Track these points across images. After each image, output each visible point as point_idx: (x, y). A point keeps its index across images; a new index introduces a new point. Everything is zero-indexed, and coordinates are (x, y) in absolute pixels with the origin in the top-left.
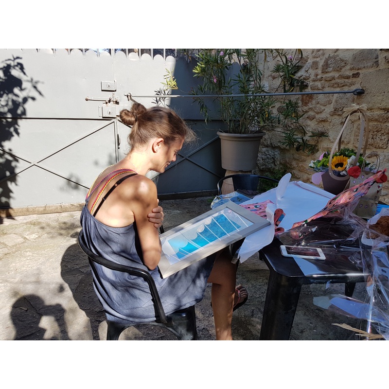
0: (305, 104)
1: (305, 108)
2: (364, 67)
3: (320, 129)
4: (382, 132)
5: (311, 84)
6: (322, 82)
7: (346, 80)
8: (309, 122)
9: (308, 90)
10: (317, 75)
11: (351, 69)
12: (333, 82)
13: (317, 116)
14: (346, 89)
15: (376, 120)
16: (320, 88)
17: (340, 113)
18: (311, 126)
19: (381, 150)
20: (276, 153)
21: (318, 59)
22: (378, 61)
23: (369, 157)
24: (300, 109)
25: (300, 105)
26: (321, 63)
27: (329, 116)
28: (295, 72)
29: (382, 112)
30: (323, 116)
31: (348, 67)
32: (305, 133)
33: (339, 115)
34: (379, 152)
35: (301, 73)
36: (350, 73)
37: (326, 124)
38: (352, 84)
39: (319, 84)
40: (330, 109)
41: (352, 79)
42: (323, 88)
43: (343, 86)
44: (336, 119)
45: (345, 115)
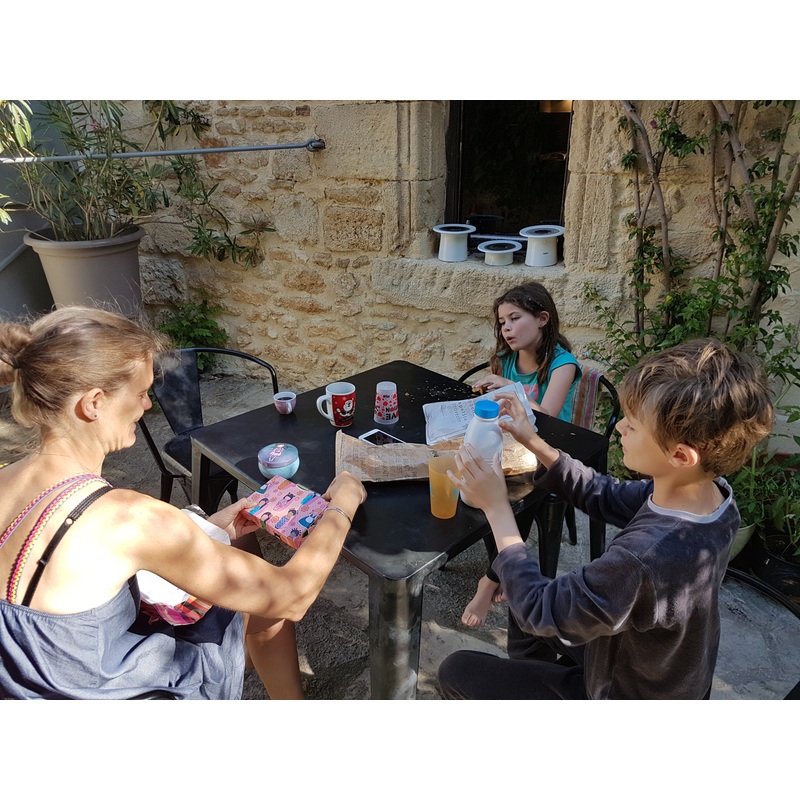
0: (213, 162)
1: (215, 172)
3: (256, 216)
4: (370, 221)
5: (215, 120)
6: (239, 118)
7: (287, 120)
8: (230, 202)
9: (213, 133)
10: (224, 103)
12: (261, 120)
13: (245, 189)
14: (290, 137)
15: (355, 200)
16: (238, 131)
17: (289, 184)
18: (237, 210)
19: (372, 253)
20: (174, 267)
23: (356, 267)
24: (203, 173)
25: (201, 164)
27: (268, 190)
29: (361, 185)
30: (256, 188)
32: (227, 224)
33: (287, 188)
34: (371, 256)
37: (266, 206)
38: (299, 128)
39: (232, 123)
40: (265, 175)
41: (295, 117)
42: (244, 131)
43: (283, 131)
44: (283, 197)
45: (297, 188)
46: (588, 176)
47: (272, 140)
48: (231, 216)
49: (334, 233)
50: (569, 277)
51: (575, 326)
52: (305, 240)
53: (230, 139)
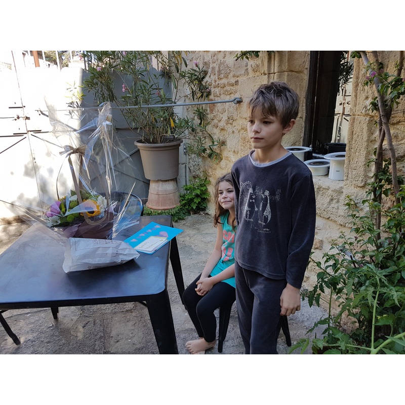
0: (212, 111)
1: (212, 115)
2: (240, 75)
3: (222, 138)
5: (213, 90)
6: (220, 88)
7: (232, 88)
8: (215, 130)
9: (211, 97)
10: (215, 81)
11: (234, 76)
12: (225, 89)
13: (219, 124)
16: (218, 95)
17: (231, 122)
18: (217, 135)
20: (200, 161)
21: (215, 65)
22: (247, 69)
24: (209, 116)
25: (208, 111)
26: (217, 69)
27: (225, 125)
28: (204, 78)
30: (222, 124)
31: (232, 74)
33: (231, 124)
35: (207, 79)
36: (233, 80)
37: (225, 133)
38: (236, 92)
39: (217, 90)
40: (225, 117)
41: (235, 86)
42: (220, 94)
43: (230, 94)
44: (229, 128)
45: (234, 124)
46: (356, 117)
47: (227, 98)
48: (215, 137)
49: (242, 147)
50: (344, 190)
51: (345, 226)
52: (234, 151)
53: (216, 98)
